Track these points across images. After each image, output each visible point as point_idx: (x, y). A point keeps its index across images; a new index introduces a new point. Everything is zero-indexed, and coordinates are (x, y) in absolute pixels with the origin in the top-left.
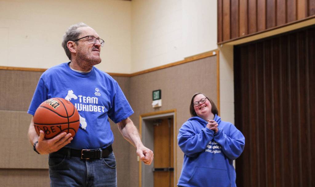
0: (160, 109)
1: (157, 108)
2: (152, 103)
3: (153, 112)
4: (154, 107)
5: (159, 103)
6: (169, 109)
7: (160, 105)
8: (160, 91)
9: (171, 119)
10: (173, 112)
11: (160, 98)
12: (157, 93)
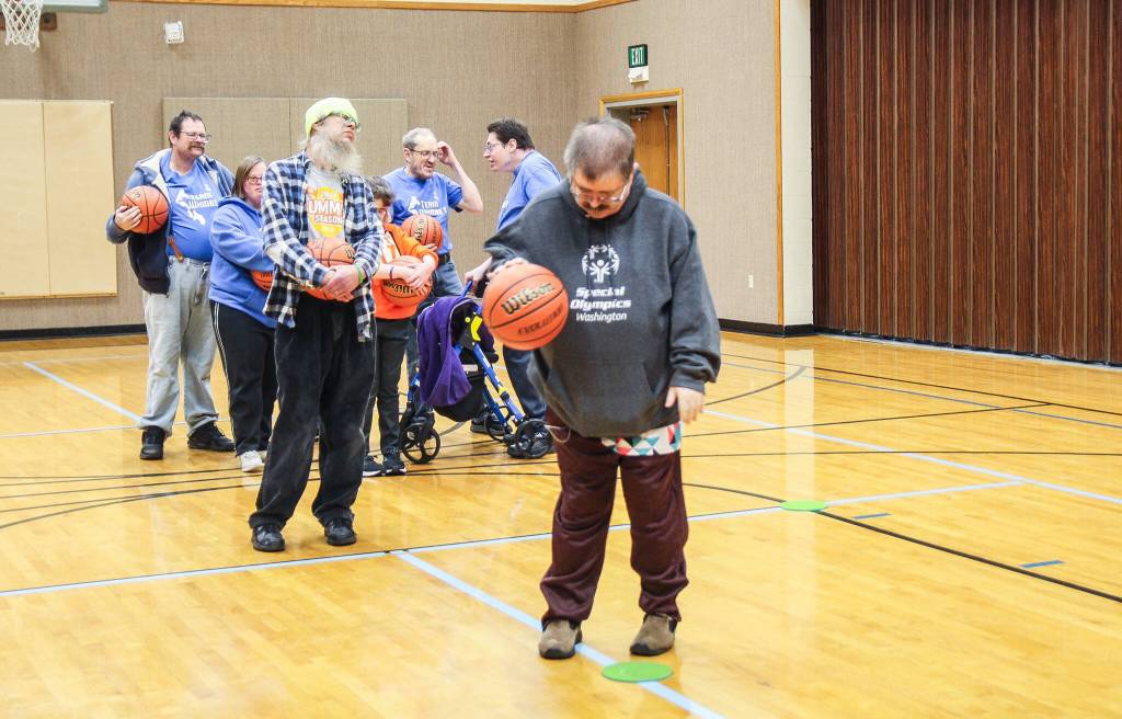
0: (646, 86)
1: (639, 84)
2: (628, 73)
3: (630, 91)
4: (631, 81)
5: (643, 73)
6: (666, 88)
7: (645, 78)
8: (645, 47)
9: (670, 109)
10: (677, 94)
11: (646, 63)
12: (639, 52)
